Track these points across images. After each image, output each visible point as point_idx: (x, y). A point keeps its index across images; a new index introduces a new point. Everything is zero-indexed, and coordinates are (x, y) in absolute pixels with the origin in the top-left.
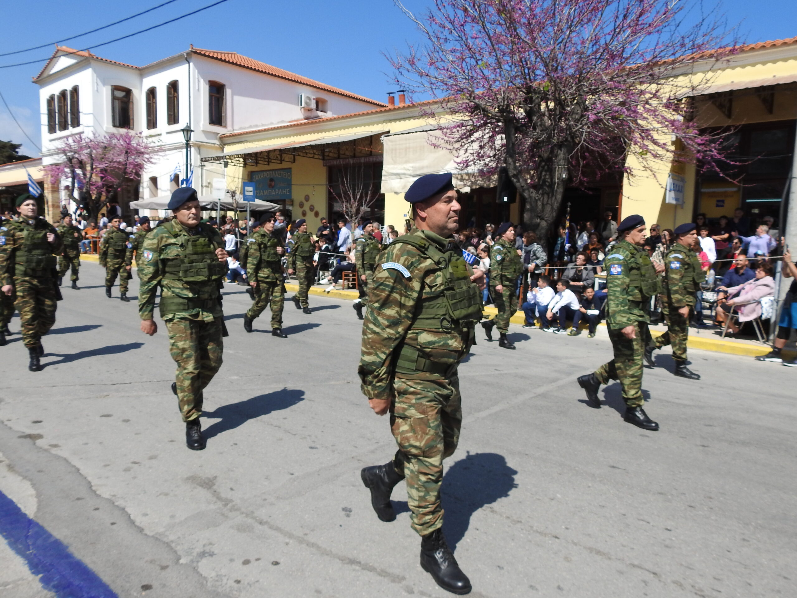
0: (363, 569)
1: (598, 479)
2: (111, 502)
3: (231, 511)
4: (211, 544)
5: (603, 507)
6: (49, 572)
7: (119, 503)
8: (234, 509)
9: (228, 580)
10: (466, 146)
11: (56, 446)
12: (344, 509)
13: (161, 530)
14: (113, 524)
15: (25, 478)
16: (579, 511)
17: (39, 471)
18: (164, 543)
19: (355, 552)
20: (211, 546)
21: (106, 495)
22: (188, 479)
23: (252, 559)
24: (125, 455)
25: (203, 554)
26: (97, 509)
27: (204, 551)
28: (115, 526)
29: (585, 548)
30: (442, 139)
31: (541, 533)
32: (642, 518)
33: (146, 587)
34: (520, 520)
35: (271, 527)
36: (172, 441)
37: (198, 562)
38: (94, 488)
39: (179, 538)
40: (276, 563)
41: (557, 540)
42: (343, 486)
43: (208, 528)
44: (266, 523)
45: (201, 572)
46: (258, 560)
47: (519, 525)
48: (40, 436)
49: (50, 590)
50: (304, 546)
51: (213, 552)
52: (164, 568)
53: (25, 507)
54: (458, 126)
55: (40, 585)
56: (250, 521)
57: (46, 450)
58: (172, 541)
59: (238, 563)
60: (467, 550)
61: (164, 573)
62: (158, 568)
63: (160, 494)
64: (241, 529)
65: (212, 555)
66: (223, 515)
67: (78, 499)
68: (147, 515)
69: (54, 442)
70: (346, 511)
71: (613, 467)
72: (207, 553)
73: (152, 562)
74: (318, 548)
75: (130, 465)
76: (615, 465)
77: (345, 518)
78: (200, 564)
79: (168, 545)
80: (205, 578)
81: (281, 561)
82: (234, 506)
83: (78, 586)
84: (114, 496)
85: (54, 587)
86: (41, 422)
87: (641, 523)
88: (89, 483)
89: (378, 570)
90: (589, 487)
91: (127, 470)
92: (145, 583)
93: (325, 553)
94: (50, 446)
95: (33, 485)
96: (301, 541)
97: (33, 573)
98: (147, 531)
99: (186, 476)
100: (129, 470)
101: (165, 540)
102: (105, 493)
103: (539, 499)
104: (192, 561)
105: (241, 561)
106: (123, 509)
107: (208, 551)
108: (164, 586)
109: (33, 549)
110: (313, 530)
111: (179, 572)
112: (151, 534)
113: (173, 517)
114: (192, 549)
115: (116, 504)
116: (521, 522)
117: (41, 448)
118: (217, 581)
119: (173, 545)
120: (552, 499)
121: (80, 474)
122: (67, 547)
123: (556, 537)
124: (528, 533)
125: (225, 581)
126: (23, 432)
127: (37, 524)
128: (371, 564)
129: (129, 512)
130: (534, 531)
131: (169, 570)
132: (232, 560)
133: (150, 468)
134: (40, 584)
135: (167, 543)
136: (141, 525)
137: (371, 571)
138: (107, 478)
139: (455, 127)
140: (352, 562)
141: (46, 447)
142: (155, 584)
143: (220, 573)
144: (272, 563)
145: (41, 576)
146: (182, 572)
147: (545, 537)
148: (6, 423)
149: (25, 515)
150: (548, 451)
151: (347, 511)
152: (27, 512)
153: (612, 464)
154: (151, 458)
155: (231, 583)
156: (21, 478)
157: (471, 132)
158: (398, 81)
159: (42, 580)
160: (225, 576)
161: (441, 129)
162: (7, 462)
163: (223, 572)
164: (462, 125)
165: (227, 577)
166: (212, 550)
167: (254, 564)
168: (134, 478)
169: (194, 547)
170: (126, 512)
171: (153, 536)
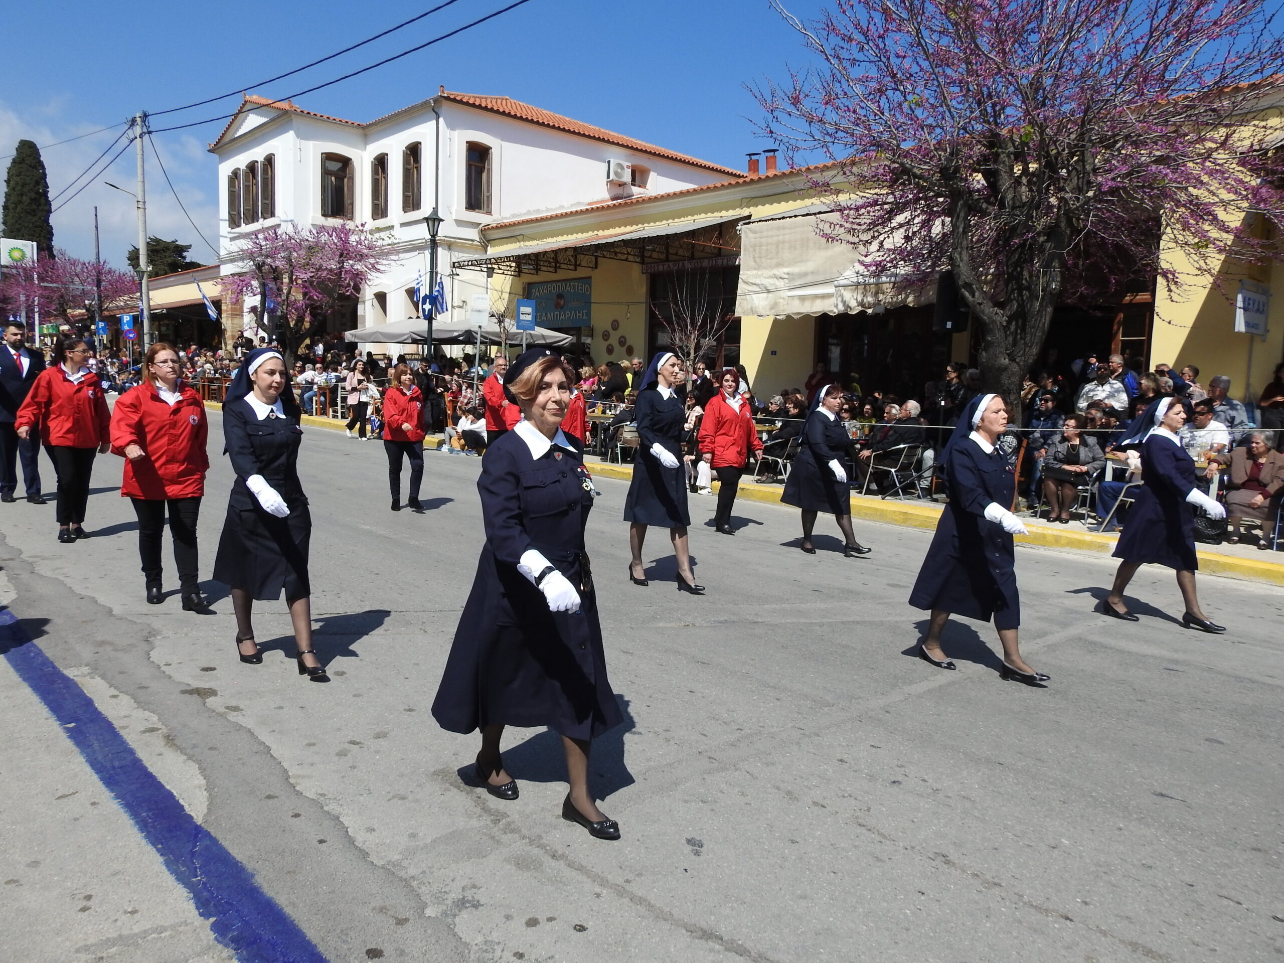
0: (727, 949)
1: (1135, 816)
2: (317, 804)
3: (505, 833)
4: (474, 886)
5: (1151, 867)
6: (224, 915)
7: (331, 807)
8: (510, 829)
9: (503, 951)
10: (881, 238)
11: (236, 709)
12: (689, 841)
13: (397, 857)
14: (321, 842)
15: (190, 758)
16: (1105, 873)
17: (210, 749)
18: (401, 879)
19: (713, 918)
20: (475, 890)
21: (311, 795)
22: (436, 773)
23: (542, 918)
24: (339, 730)
25: (462, 904)
26: (297, 815)
27: (463, 898)
28: (324, 844)
29: (1122, 941)
30: (841, 226)
31: (1037, 908)
32: (1224, 892)
33: (374, 953)
34: (996, 880)
35: (570, 865)
36: (410, 710)
37: (455, 916)
38: (292, 781)
39: (424, 872)
40: (581, 928)
41: (1068, 922)
42: (686, 801)
43: (469, 858)
44: (563, 857)
45: (460, 934)
46: (550, 919)
47: (996, 891)
48: (212, 692)
49: (226, 946)
50: (626, 901)
51: (478, 901)
52: (401, 922)
53: (190, 805)
54: (871, 205)
55: (212, 936)
56: (535, 851)
57: (220, 715)
58: (413, 877)
59: (519, 923)
60: (907, 930)
61: (401, 930)
62: (392, 921)
63: (394, 797)
64: (522, 863)
65: (476, 905)
66: (493, 838)
67: (269, 797)
68: (374, 830)
69: (234, 704)
70: (694, 845)
71: (1162, 795)
72: (468, 901)
73: (382, 910)
74: (650, 907)
75: (347, 746)
76: (1164, 792)
77: (693, 857)
78: (457, 920)
79: (406, 882)
80: (466, 944)
81: (589, 924)
82: (509, 824)
83: (268, 941)
84: (322, 795)
85: (233, 940)
86: (214, 669)
87: (1225, 902)
88: (286, 771)
89: (753, 953)
90: (1120, 829)
91: (342, 754)
92: (373, 946)
93: (661, 916)
94: (227, 708)
95: (202, 770)
96: (620, 891)
97: (201, 915)
98: (373, 858)
99: (432, 770)
100: (346, 755)
101: (402, 874)
102: (309, 789)
103: (1029, 846)
104: (445, 914)
105: (524, 921)
106: (338, 818)
107: (470, 898)
108: (402, 953)
109: (201, 875)
110: (640, 875)
111: (425, 931)
112: (380, 863)
113: (413, 836)
114: (445, 892)
115: (326, 808)
116: (1000, 885)
117: (213, 711)
118: (486, 951)
119: (414, 884)
120: (1054, 848)
121: (272, 756)
122: (253, 875)
123: (1067, 918)
124: (1014, 906)
125: (498, 953)
126: (189, 685)
127: (208, 834)
128: (740, 942)
129: (346, 824)
130: (1025, 903)
131: (408, 926)
132: (508, 917)
133: (377, 752)
134: (212, 933)
135: (405, 880)
136: (364, 847)
137: (741, 955)
138: (312, 765)
139: (862, 207)
140: (707, 935)
141: (222, 710)
142: (388, 949)
143: (490, 939)
144: (575, 928)
145: (212, 920)
146: (429, 931)
147: (1047, 916)
148: (163, 668)
149: (191, 817)
150: (1039, 760)
151: (696, 844)
152: (192, 814)
153: (1159, 790)
154: (378, 736)
155: (508, 955)
156: (185, 757)
157: (891, 214)
158: (771, 132)
159: (215, 927)
160: (499, 943)
161: (840, 210)
162: (165, 730)
163: (495, 936)
164: (876, 203)
165: (501, 946)
166: (476, 897)
167: (545, 926)
168: (353, 767)
169: (447, 890)
170: (342, 823)
171: (383, 867)
